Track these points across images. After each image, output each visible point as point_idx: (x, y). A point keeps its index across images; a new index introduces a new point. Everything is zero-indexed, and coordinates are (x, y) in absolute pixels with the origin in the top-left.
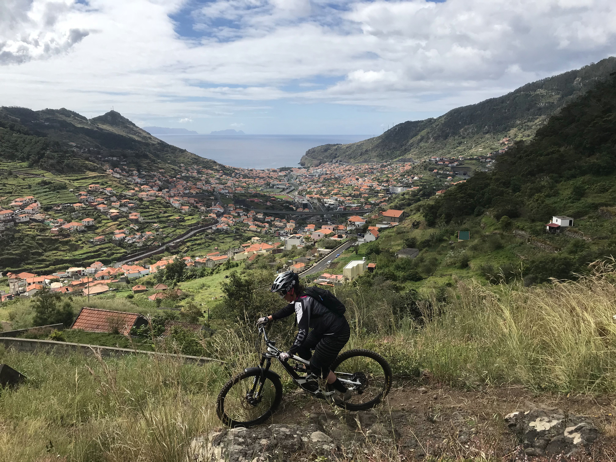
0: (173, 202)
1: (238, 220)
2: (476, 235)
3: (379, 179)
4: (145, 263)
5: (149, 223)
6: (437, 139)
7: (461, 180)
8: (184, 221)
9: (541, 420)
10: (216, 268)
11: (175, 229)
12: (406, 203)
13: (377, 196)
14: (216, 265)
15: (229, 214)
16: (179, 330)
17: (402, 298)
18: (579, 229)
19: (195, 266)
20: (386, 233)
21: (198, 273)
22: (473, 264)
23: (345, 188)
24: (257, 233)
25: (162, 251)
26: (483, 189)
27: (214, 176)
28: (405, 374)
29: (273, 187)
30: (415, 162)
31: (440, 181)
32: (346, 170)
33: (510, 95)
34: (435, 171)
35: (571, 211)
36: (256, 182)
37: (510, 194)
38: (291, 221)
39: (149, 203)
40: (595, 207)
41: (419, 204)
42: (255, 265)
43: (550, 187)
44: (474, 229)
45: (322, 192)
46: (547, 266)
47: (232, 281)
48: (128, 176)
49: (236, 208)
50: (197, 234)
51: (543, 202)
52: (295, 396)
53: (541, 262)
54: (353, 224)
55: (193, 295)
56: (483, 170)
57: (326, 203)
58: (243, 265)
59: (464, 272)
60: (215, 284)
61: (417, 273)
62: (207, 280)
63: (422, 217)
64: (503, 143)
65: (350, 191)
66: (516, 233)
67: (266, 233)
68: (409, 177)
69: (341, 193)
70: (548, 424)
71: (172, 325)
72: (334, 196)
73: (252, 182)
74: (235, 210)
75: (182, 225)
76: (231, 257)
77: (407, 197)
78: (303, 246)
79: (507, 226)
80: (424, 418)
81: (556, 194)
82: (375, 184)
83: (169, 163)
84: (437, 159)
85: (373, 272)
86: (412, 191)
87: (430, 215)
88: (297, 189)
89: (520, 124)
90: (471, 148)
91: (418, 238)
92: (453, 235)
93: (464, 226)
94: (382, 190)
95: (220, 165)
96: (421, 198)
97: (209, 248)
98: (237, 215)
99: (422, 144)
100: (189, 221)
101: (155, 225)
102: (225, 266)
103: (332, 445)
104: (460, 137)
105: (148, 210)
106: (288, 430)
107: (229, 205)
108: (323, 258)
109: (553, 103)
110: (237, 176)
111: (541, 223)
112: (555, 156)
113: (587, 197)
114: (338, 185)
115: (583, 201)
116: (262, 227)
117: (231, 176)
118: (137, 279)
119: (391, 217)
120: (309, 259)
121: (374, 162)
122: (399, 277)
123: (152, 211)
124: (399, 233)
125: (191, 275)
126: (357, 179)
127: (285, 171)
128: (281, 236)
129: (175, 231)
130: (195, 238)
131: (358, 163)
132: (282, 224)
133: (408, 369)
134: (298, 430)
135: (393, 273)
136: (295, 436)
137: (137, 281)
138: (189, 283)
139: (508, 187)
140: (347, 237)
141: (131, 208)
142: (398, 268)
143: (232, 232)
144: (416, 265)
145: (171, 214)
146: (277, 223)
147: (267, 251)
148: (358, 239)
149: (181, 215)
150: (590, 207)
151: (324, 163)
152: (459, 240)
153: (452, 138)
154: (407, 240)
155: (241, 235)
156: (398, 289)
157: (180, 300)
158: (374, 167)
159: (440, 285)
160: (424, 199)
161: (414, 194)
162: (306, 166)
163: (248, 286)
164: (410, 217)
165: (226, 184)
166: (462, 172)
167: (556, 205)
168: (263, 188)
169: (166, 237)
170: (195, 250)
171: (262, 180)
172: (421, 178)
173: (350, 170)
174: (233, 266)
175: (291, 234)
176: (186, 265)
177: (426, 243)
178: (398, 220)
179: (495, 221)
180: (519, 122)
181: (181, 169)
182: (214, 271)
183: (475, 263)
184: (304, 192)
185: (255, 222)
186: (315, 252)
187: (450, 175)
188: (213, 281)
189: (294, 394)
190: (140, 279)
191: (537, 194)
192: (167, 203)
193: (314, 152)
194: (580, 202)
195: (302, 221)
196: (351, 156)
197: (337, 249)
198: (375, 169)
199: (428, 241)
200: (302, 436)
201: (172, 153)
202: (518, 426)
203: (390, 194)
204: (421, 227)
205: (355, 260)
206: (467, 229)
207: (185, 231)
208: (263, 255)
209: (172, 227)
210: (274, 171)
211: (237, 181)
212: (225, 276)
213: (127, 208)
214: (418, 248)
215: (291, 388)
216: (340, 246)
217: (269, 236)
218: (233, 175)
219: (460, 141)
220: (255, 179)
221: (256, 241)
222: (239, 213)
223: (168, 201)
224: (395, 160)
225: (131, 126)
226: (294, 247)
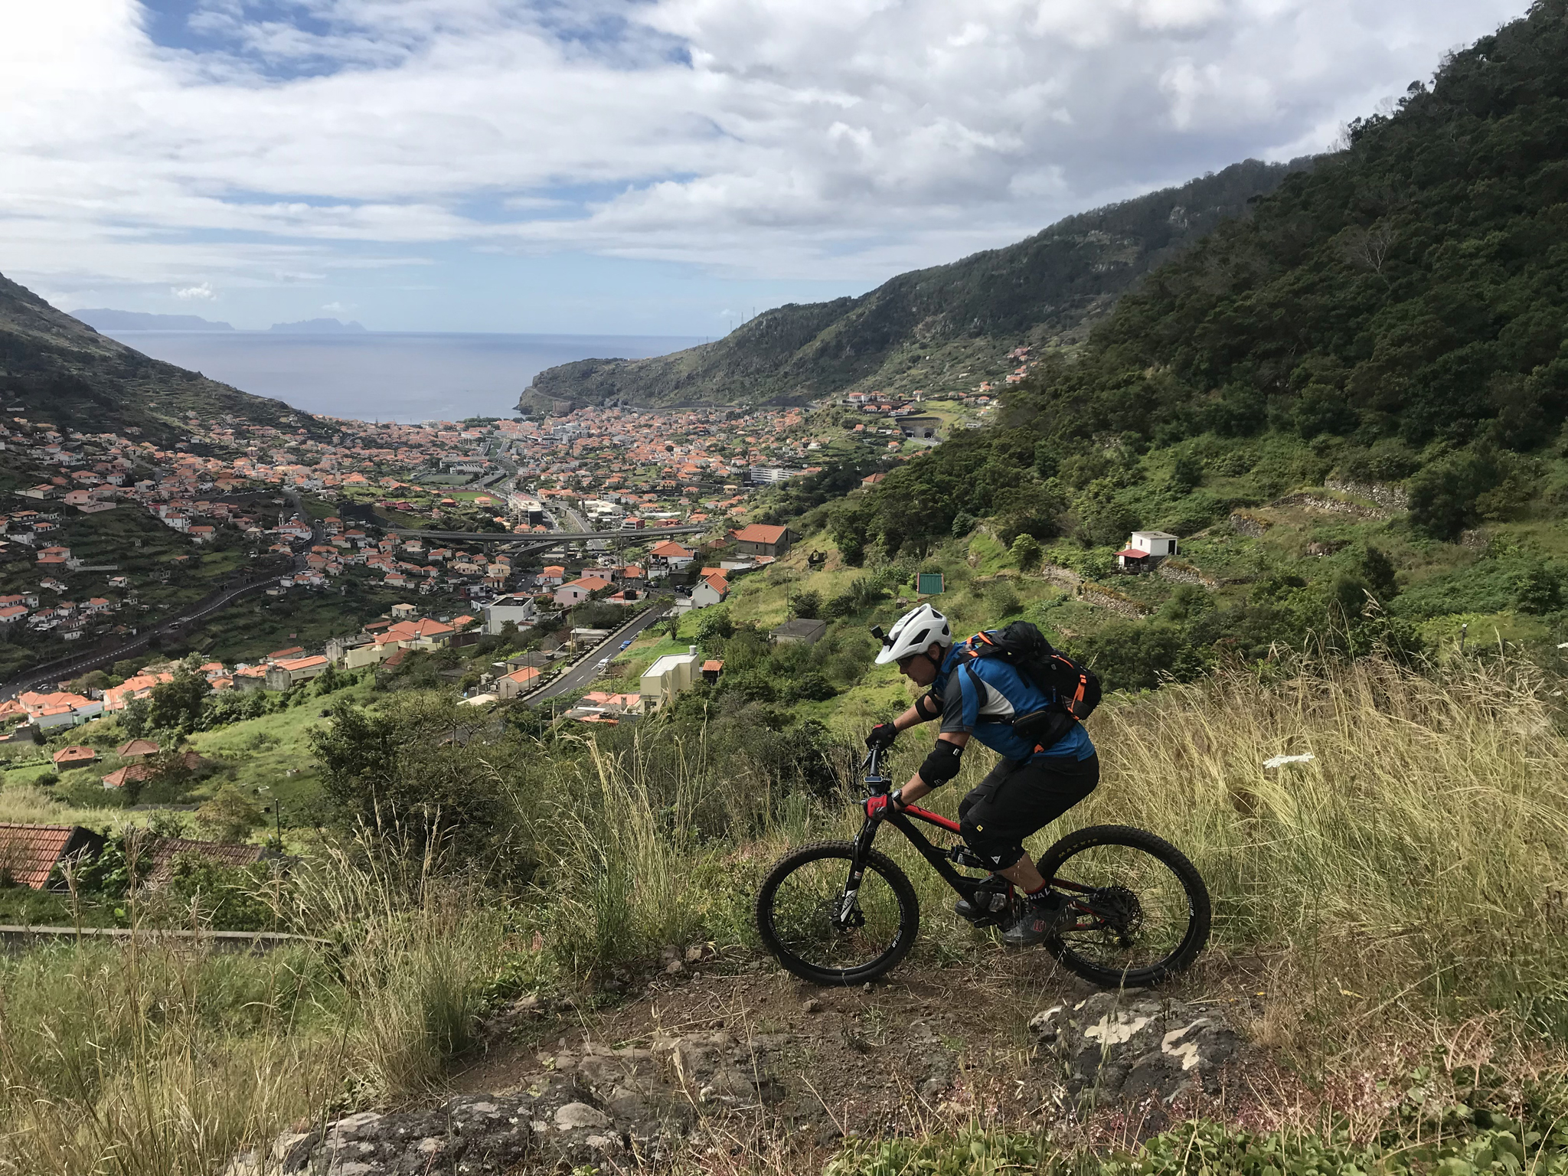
0: (167, 516)
1: (351, 559)
2: (958, 583)
3: (724, 449)
4: (91, 684)
5: (100, 573)
6: (860, 350)
7: (920, 447)
8: (199, 565)
9: (1110, 1021)
10: (295, 692)
11: (175, 588)
12: (791, 507)
13: (720, 491)
14: (295, 681)
15: (329, 543)
16: (194, 864)
17: (788, 743)
18: (1191, 562)
19: (236, 687)
20: (745, 582)
21: (246, 706)
23: (640, 470)
24: (406, 594)
25: (141, 651)
26: (971, 471)
27: (282, 442)
29: (445, 471)
30: (810, 406)
31: (872, 452)
32: (641, 426)
33: (1029, 243)
34: (859, 427)
35: (1173, 519)
36: (399, 457)
37: (1034, 481)
38: (501, 557)
39: (95, 519)
40: (1224, 508)
41: (824, 511)
42: (405, 680)
43: (1124, 464)
44: (954, 567)
45: (579, 482)
46: (1123, 651)
47: (338, 725)
48: (32, 446)
49: (346, 529)
50: (240, 601)
51: (1109, 499)
52: (516, 1016)
53: (1109, 642)
54: (663, 564)
55: (233, 767)
56: (971, 425)
57: (591, 511)
58: (370, 679)
60: (292, 734)
61: (823, 679)
62: (271, 724)
63: (831, 541)
64: (1016, 358)
65: (653, 478)
66: (1050, 575)
67: (432, 593)
68: (797, 443)
69: (629, 483)
70: (1126, 1028)
71: (173, 850)
72: (611, 492)
73: (388, 458)
74: (344, 532)
75: (193, 578)
76: (335, 659)
77: (793, 492)
78: (534, 623)
79: (1030, 558)
80: (841, 1042)
81: (1139, 478)
82: (714, 461)
83: (152, 410)
84: (863, 398)
85: (715, 682)
86: (806, 478)
87: (850, 537)
88: (512, 475)
89: (1052, 314)
90: (941, 373)
91: (821, 592)
92: (905, 584)
93: (929, 561)
94: (733, 477)
95: (297, 413)
96: (828, 496)
97: (273, 636)
98: (348, 545)
99: (825, 361)
100: (216, 565)
101: (117, 579)
102: (320, 685)
103: (612, 1134)
104: (914, 343)
105: (94, 538)
106: (494, 1108)
107: (327, 521)
108: (588, 651)
109: (1126, 264)
110: (348, 443)
111: (1107, 549)
112: (1135, 389)
113: (1205, 486)
114: (620, 465)
115: (1197, 495)
116: (421, 577)
117: (329, 443)
118: (66, 730)
119: (757, 544)
120: (552, 658)
121: (710, 406)
122: (780, 691)
123: (107, 542)
124: (777, 583)
125: (226, 713)
126: (670, 449)
127: (479, 429)
128: (473, 599)
129: (176, 593)
130: (234, 610)
131: (670, 407)
132: (475, 567)
133: (800, 921)
134: (520, 1103)
135: (766, 682)
136: (514, 1121)
137: (66, 734)
138: (220, 734)
139: (1029, 465)
140: (647, 597)
141: (42, 537)
142: (777, 669)
143: (338, 592)
144: (821, 661)
145: (162, 549)
146: (461, 566)
147: (435, 641)
148: (677, 601)
149: (193, 550)
150: (1212, 509)
151: (582, 408)
153: (896, 346)
154: (796, 599)
155: (362, 600)
156: (776, 722)
157: (197, 781)
158: (712, 418)
159: (877, 708)
160: (835, 496)
161: (811, 485)
162: (534, 415)
163: (384, 734)
164: (802, 543)
165: (317, 463)
166: (920, 430)
167: (1139, 505)
168: (418, 474)
169: (150, 612)
170: (236, 644)
171: (415, 453)
172: (824, 446)
173: (649, 426)
174: (343, 684)
175: (500, 593)
176: (210, 687)
177: (841, 605)
178: (772, 549)
179: (1001, 546)
180: (1050, 309)
181: (187, 424)
182: (289, 699)
184: (532, 482)
185: (401, 563)
186: (568, 637)
187: (893, 438)
188: (287, 727)
189: (513, 1012)
190: (77, 730)
191: (1094, 481)
192: (151, 518)
193: (554, 378)
194: (1194, 496)
195: (526, 559)
196: (652, 390)
197: (624, 628)
198: (712, 424)
199: (848, 599)
200: (531, 1118)
201: (161, 381)
202: (1060, 1039)
203: (753, 485)
204: (829, 565)
205: (669, 655)
206: (938, 567)
207: (204, 594)
208: (423, 650)
209: (167, 584)
210: (449, 428)
211: (346, 456)
212: (319, 711)
213: (31, 535)
214: (824, 619)
215: (504, 997)
216: (633, 618)
217: (440, 600)
218: (336, 439)
219: (915, 354)
220: (396, 449)
221: (403, 615)
222: (354, 542)
223: (152, 513)
224: (761, 401)
225: (37, 309)
226: (509, 626)
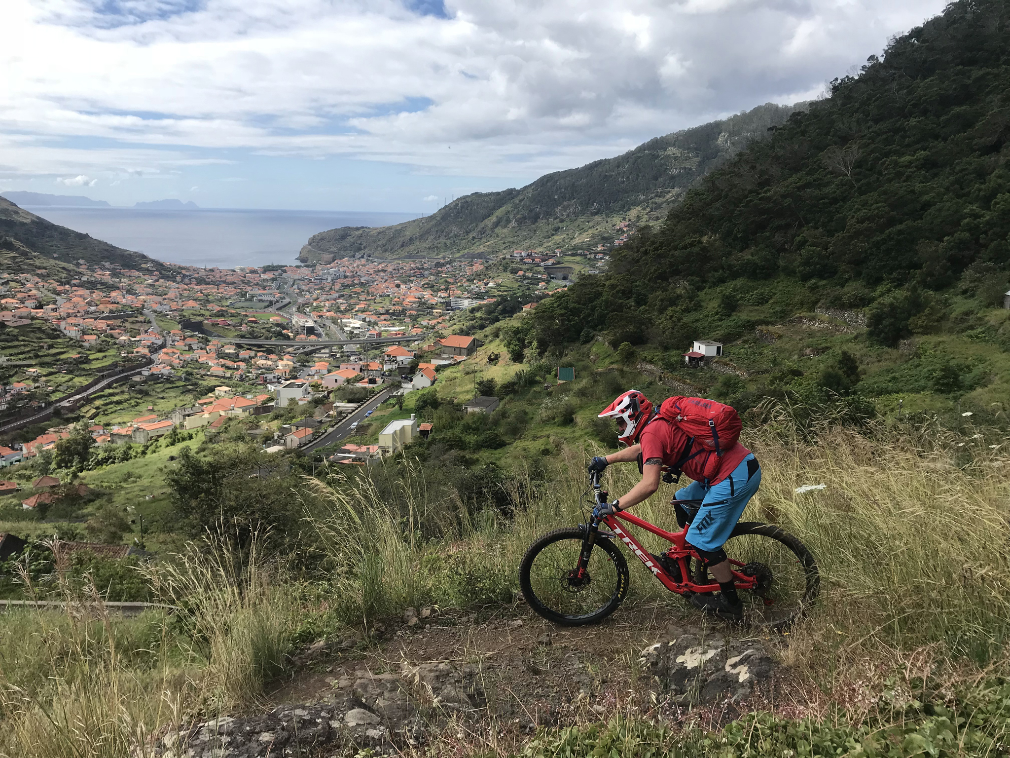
0: (65, 329)
1: (188, 356)
2: (583, 373)
3: (433, 286)
4: (13, 440)
5: (20, 366)
6: (521, 223)
7: (560, 286)
8: (87, 361)
9: (692, 652)
10: (152, 444)
11: (71, 376)
12: (477, 324)
13: (430, 313)
14: (151, 438)
15: (173, 347)
16: (85, 558)
17: (476, 477)
18: (731, 360)
19: (112, 442)
20: (447, 373)
21: (119, 453)
22: (580, 418)
23: (378, 300)
24: (225, 380)
25: (47, 418)
26: (592, 302)
27: (143, 280)
28: (490, 600)
29: (251, 300)
30: (489, 259)
31: (529, 289)
32: (379, 271)
33: (630, 154)
34: (521, 273)
35: (720, 333)
36: (220, 291)
37: (632, 308)
38: (287, 356)
39: (17, 330)
40: (751, 326)
41: (498, 326)
42: (222, 435)
43: (689, 297)
44: (580, 363)
45: (338, 308)
47: (183, 465)
49: (185, 337)
50: (115, 385)
51: (679, 320)
52: (311, 654)
54: (394, 361)
55: (110, 494)
56: (592, 272)
57: (346, 326)
58: (201, 437)
59: (567, 431)
60: (152, 473)
61: (497, 435)
62: (135, 465)
63: (502, 346)
64: (621, 229)
65: (387, 304)
66: (642, 368)
67: (242, 379)
68: (481, 283)
69: (371, 308)
70: (702, 656)
71: (71, 549)
72: (359, 314)
73: (213, 291)
74: (184, 340)
75: (84, 369)
76: (178, 423)
77: (478, 314)
78: (309, 399)
79: (629, 357)
80: (523, 668)
81: (698, 307)
82: (427, 294)
83: (55, 258)
84: (523, 254)
85: (427, 437)
86: (486, 306)
87: (515, 344)
88: (295, 302)
89: (644, 201)
90: (573, 238)
91: (496, 379)
92: (550, 374)
93: (565, 360)
94: (439, 304)
95: (153, 261)
96: (500, 317)
97: (137, 408)
98: (186, 348)
99: (498, 230)
100: (98, 361)
101: (32, 370)
102: (169, 440)
103: (382, 728)
104: (556, 219)
105: (16, 343)
106: (305, 712)
107: (172, 332)
108: (344, 418)
109: (690, 169)
110: (186, 280)
111: (678, 352)
112: (696, 249)
113: (740, 312)
114: (365, 296)
115: (734, 317)
116: (234, 369)
117: (174, 281)
119: (455, 348)
120: (321, 422)
121: (424, 258)
122: (469, 443)
123: (24, 345)
124: (468, 373)
125: (105, 458)
126: (398, 286)
127: (273, 272)
128: (269, 383)
129: (71, 379)
130: (111, 391)
131: (398, 259)
132: (269, 363)
133: (494, 591)
134: (322, 710)
135: (460, 438)
136: (319, 721)
138: (101, 472)
139: (629, 298)
140: (383, 382)
142: (467, 429)
143: (180, 379)
144: (496, 423)
145: (62, 350)
146: (261, 362)
147: (244, 411)
148: (403, 384)
149: (83, 351)
150: (744, 326)
151: (341, 259)
152: (559, 382)
153: (544, 221)
154: (481, 383)
155: (196, 384)
156: (468, 463)
157: (86, 503)
158: (426, 266)
159: (532, 454)
160: (505, 317)
161: (490, 310)
162: (309, 263)
163: (214, 472)
164: (484, 347)
165: (165, 295)
166: (560, 275)
167: (698, 324)
168: (233, 302)
169: (54, 392)
170: (112, 413)
171: (231, 288)
172: (498, 285)
173: (384, 271)
174: (184, 439)
175: (286, 380)
176: (95, 441)
177: (509, 388)
178: (465, 352)
179: (611, 350)
180: (642, 197)
181: (79, 268)
182: (147, 449)
183: (583, 416)
184: (308, 307)
185: (221, 360)
186: (331, 408)
187: (542, 280)
188: (146, 467)
189: (309, 651)
190: (5, 470)
191: (670, 308)
192: (55, 330)
193: (322, 239)
194: (731, 319)
195: (303, 357)
196: (386, 247)
197: (368, 403)
198: (426, 270)
199: (513, 384)
200: (330, 719)
201: (61, 239)
202: (660, 664)
203: (452, 310)
204: (501, 362)
205: (398, 419)
206: (571, 363)
207: (90, 380)
208: (236, 417)
209: (65, 373)
210: (253, 272)
211: (185, 289)
212: (168, 456)
214: (498, 397)
215: (303, 642)
216: (373, 396)
217: (247, 384)
218: (178, 278)
219: (556, 226)
220: (218, 285)
221: (223, 394)
222: (190, 346)
223: (55, 326)
224: (457, 255)
226: (293, 401)
